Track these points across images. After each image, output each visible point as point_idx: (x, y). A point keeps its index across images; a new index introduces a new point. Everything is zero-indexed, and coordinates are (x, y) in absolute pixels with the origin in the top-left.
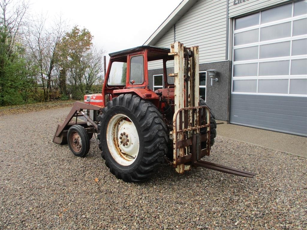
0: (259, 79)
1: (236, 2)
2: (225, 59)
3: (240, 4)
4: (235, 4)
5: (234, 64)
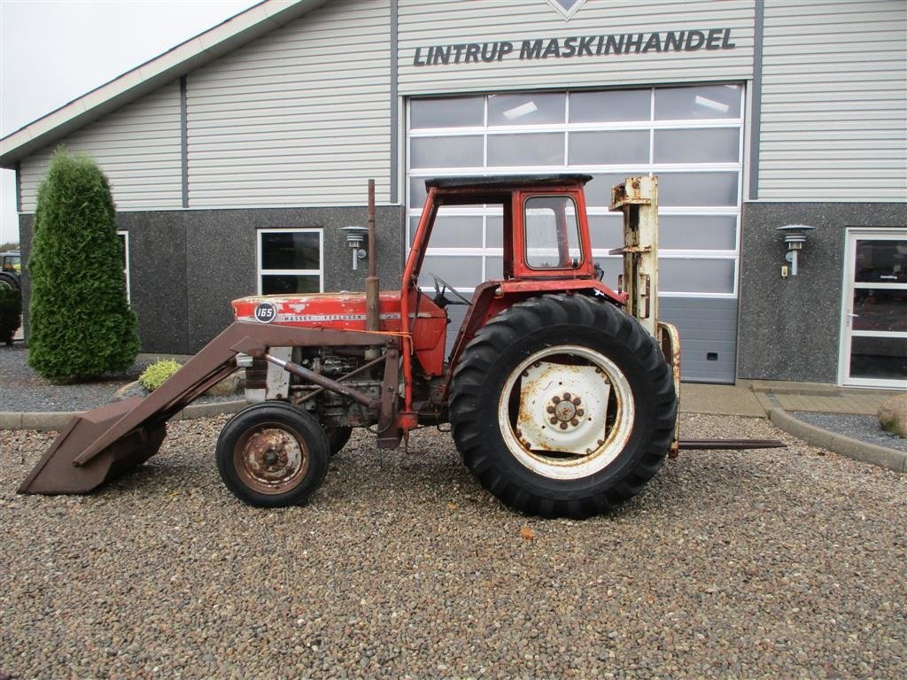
0: (488, 255)
1: (421, 60)
2: (389, 199)
3: (433, 68)
4: (417, 63)
5: (411, 215)
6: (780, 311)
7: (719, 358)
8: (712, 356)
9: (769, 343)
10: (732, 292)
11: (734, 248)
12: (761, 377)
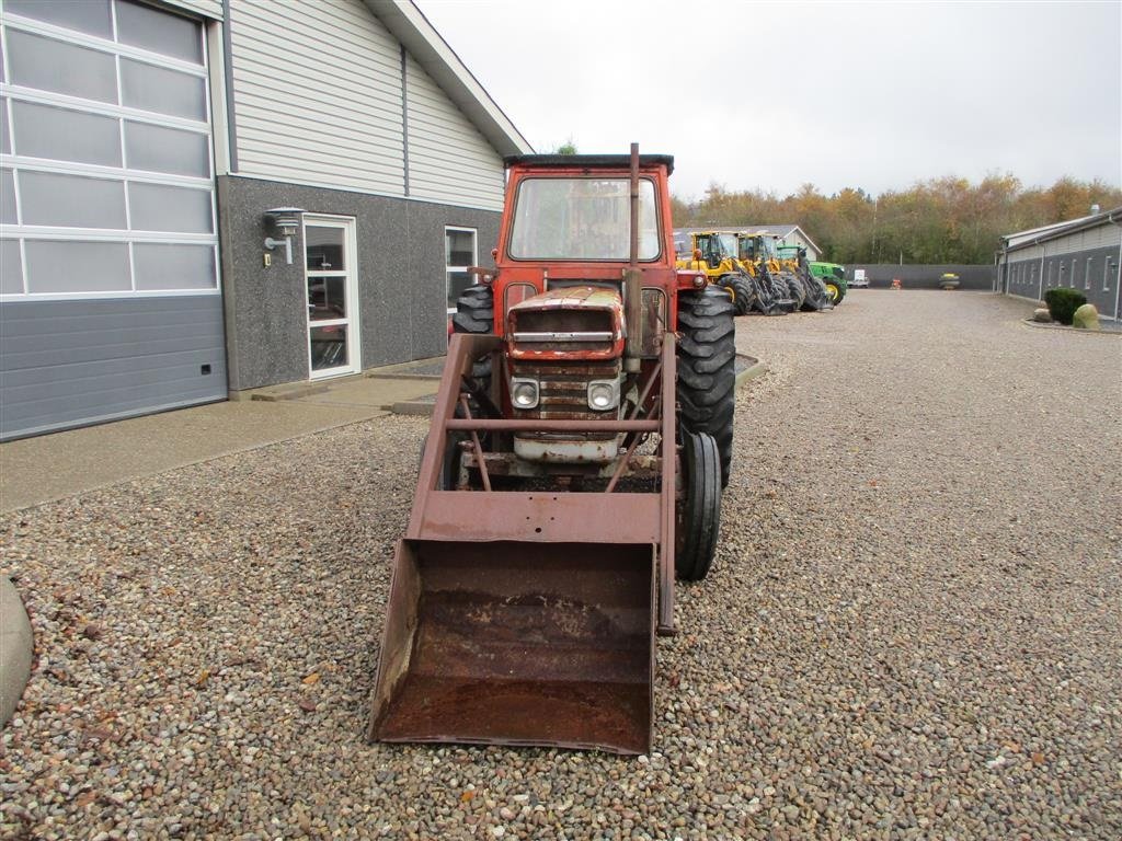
6: (266, 305)
7: (212, 369)
8: (206, 369)
9: (260, 344)
10: (215, 286)
11: (212, 231)
12: (257, 385)
